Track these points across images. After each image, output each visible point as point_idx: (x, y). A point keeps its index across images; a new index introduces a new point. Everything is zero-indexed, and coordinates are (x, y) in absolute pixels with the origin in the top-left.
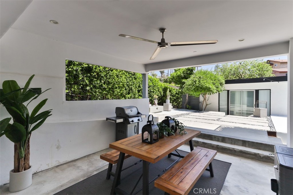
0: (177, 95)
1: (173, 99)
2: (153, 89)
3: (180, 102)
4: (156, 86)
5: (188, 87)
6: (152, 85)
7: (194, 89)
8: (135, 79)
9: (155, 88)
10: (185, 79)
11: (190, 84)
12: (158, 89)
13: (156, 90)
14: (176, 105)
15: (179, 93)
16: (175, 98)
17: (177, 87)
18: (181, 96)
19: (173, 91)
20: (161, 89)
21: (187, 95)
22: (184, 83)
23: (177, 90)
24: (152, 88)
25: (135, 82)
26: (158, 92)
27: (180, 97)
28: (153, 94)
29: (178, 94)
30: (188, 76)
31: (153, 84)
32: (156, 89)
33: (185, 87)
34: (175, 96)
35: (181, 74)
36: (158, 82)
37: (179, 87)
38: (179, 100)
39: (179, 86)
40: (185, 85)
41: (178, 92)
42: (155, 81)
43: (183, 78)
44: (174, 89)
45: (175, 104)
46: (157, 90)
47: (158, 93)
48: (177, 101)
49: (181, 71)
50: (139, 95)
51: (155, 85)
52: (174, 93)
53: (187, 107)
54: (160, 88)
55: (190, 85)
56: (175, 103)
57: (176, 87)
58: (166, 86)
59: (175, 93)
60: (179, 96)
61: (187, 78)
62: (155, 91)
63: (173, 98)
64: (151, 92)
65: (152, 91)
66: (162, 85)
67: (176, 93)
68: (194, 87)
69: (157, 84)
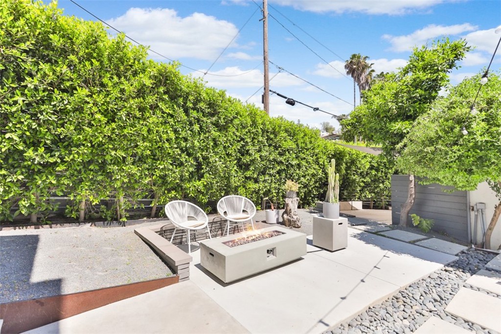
0: (374, 172)
1: (362, 184)
2: (297, 158)
3: (383, 190)
4: (307, 150)
5: (421, 151)
6: (294, 146)
7: (459, 158)
8: (222, 128)
9: (303, 156)
10: (403, 120)
11: (432, 134)
12: (315, 157)
13: (307, 162)
14: (372, 198)
15: (381, 167)
16: (368, 179)
17: (374, 148)
18: (386, 173)
19: (363, 162)
20: (325, 157)
21: (412, 178)
22: (401, 136)
23: (373, 158)
24: (294, 155)
25: (222, 139)
26: (317, 167)
27: (382, 177)
28: (298, 172)
29: (377, 170)
30: (414, 107)
31: (297, 145)
32: (309, 157)
33: (406, 150)
34: (367, 174)
35: (386, 104)
36: (313, 140)
37: (378, 149)
38: (381, 185)
39: (381, 146)
40: (405, 140)
41: (376, 165)
42: (305, 135)
43: (393, 119)
44: (365, 156)
45: (370, 197)
46: (310, 159)
47: (314, 169)
48: (376, 188)
49: (388, 94)
50: (246, 178)
51: (303, 145)
52: (365, 167)
53: (415, 224)
54: (321, 155)
55: (432, 142)
56: (367, 192)
57: (372, 150)
58: (341, 148)
59: (368, 166)
60: (379, 174)
61: (411, 118)
62: (304, 163)
63: (363, 181)
64: (292, 166)
65: (294, 163)
66: (328, 145)
67: (372, 168)
68: (455, 148)
69: (311, 142)
